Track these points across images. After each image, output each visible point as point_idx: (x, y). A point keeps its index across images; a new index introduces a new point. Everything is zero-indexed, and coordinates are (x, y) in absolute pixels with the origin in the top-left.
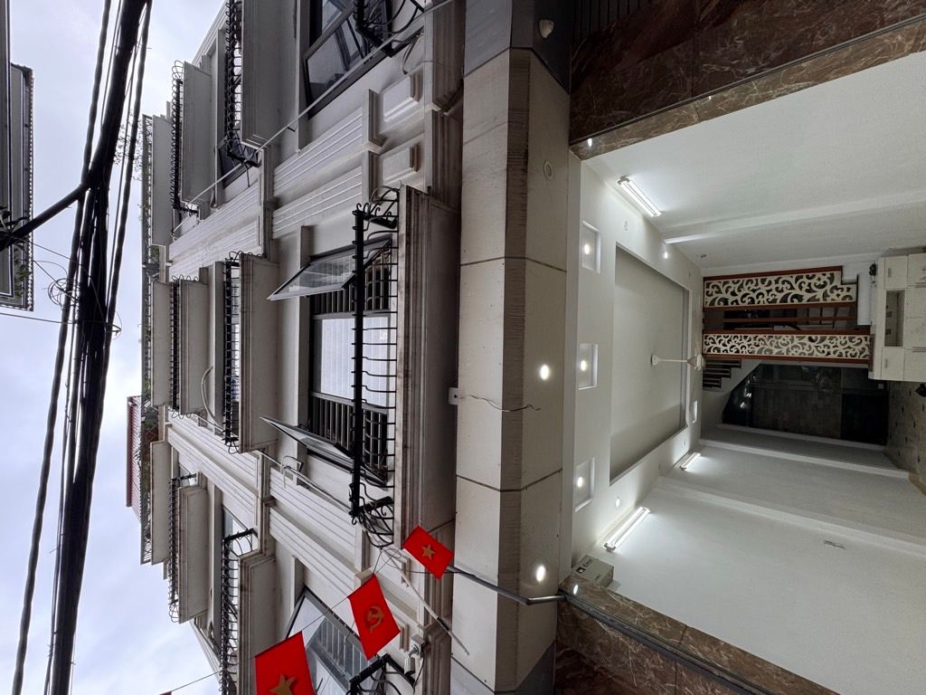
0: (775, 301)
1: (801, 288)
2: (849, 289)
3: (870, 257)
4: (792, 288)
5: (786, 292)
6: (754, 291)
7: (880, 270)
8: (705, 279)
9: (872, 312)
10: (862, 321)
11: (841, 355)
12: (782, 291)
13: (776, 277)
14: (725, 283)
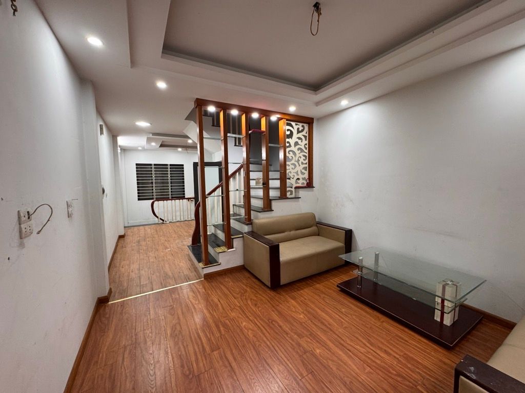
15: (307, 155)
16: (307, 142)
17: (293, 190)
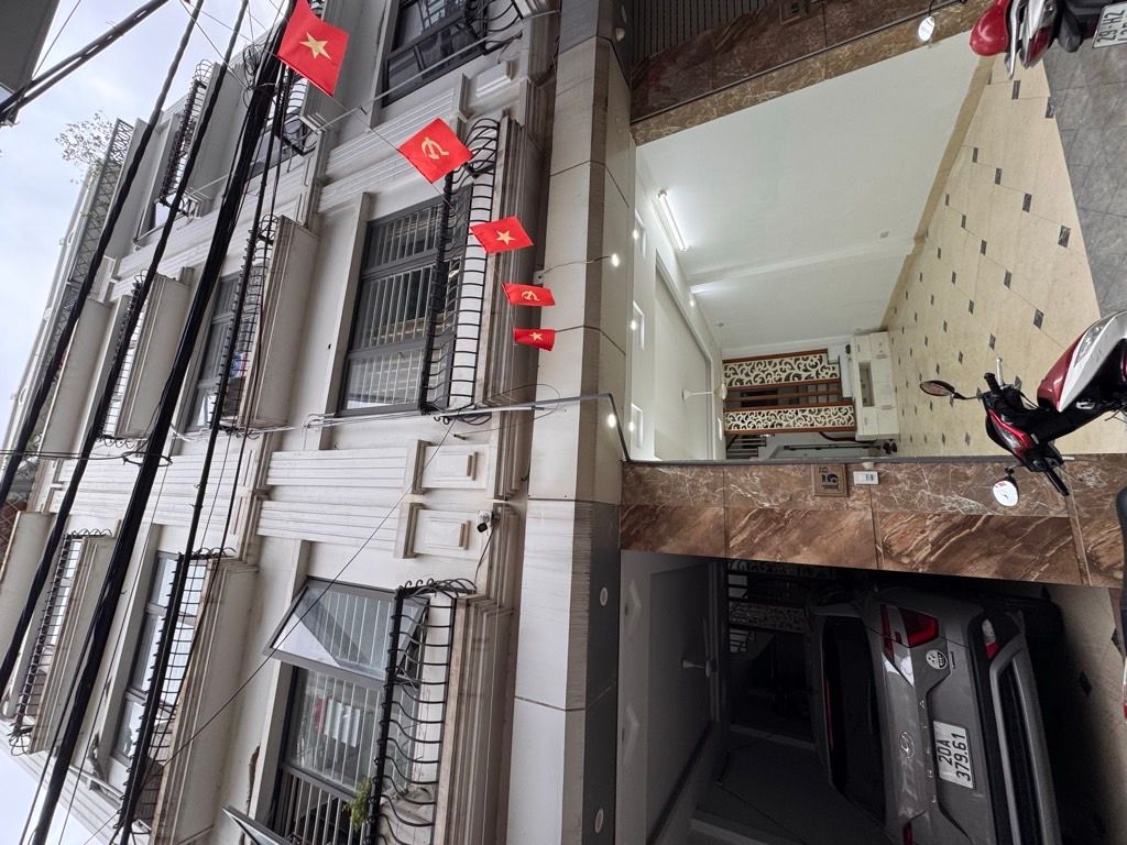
0: (780, 380)
1: (799, 368)
2: (834, 368)
3: (844, 339)
4: (793, 368)
5: (788, 372)
6: (763, 372)
7: (852, 349)
8: (724, 362)
9: (852, 387)
10: (846, 394)
11: (834, 424)
12: (785, 371)
13: (779, 360)
14: (740, 366)
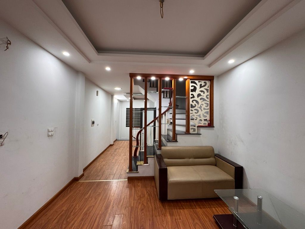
15: (209, 103)
16: (209, 93)
17: (196, 128)
